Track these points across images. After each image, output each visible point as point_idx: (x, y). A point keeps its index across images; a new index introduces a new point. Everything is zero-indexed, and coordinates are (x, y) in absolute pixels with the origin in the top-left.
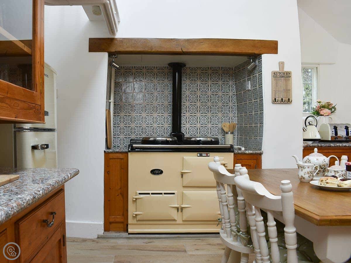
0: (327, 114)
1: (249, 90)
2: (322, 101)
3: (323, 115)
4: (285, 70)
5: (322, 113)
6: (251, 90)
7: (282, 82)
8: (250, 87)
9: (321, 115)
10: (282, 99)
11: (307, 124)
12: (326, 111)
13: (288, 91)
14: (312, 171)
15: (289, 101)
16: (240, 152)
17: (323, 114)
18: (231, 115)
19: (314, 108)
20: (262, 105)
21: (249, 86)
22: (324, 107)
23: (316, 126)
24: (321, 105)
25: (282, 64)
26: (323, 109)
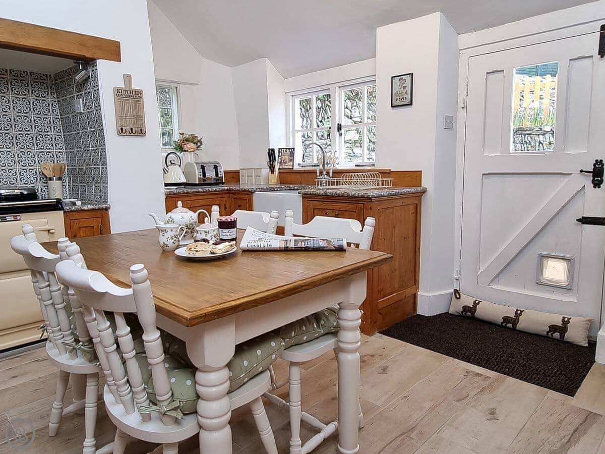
0: (192, 150)
1: (81, 113)
2: (185, 133)
3: (187, 151)
4: (133, 88)
5: (185, 148)
6: (83, 113)
7: (129, 104)
8: (82, 109)
9: (185, 151)
10: (132, 129)
11: (169, 163)
12: (190, 146)
13: (139, 117)
14: (177, 235)
15: (141, 133)
16: (74, 208)
17: (187, 149)
18: (55, 150)
19: (176, 142)
20: (102, 137)
21: (80, 107)
22: (187, 140)
23: (180, 166)
24: (184, 137)
25: (128, 78)
26: (188, 144)
